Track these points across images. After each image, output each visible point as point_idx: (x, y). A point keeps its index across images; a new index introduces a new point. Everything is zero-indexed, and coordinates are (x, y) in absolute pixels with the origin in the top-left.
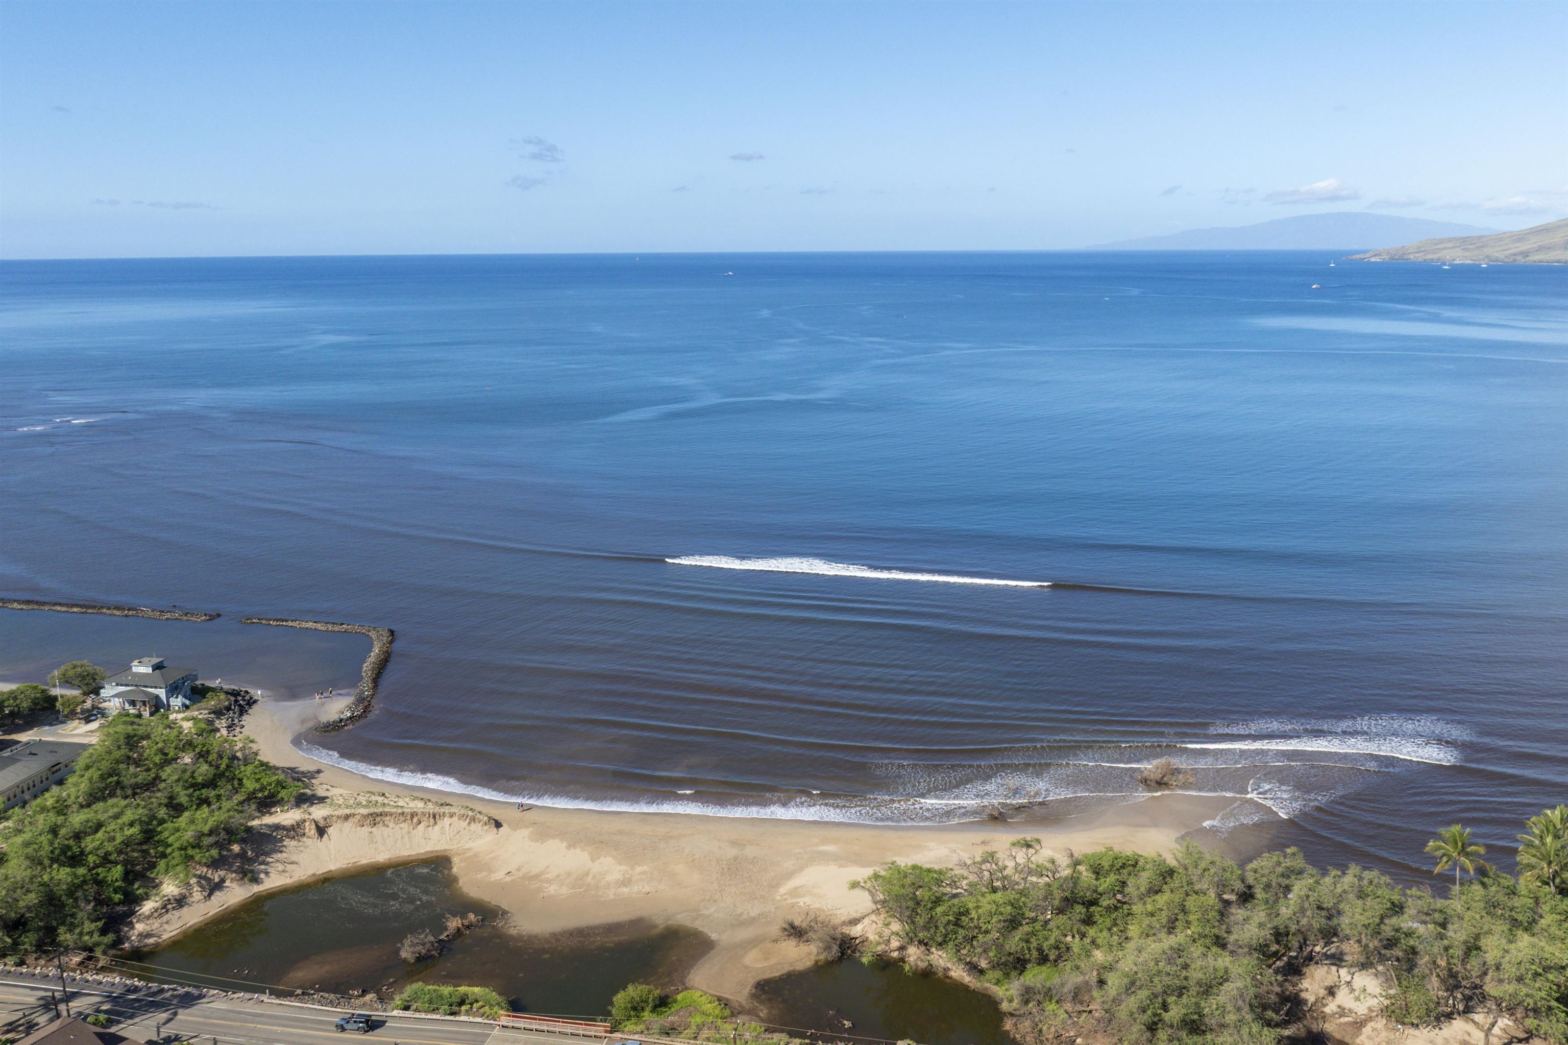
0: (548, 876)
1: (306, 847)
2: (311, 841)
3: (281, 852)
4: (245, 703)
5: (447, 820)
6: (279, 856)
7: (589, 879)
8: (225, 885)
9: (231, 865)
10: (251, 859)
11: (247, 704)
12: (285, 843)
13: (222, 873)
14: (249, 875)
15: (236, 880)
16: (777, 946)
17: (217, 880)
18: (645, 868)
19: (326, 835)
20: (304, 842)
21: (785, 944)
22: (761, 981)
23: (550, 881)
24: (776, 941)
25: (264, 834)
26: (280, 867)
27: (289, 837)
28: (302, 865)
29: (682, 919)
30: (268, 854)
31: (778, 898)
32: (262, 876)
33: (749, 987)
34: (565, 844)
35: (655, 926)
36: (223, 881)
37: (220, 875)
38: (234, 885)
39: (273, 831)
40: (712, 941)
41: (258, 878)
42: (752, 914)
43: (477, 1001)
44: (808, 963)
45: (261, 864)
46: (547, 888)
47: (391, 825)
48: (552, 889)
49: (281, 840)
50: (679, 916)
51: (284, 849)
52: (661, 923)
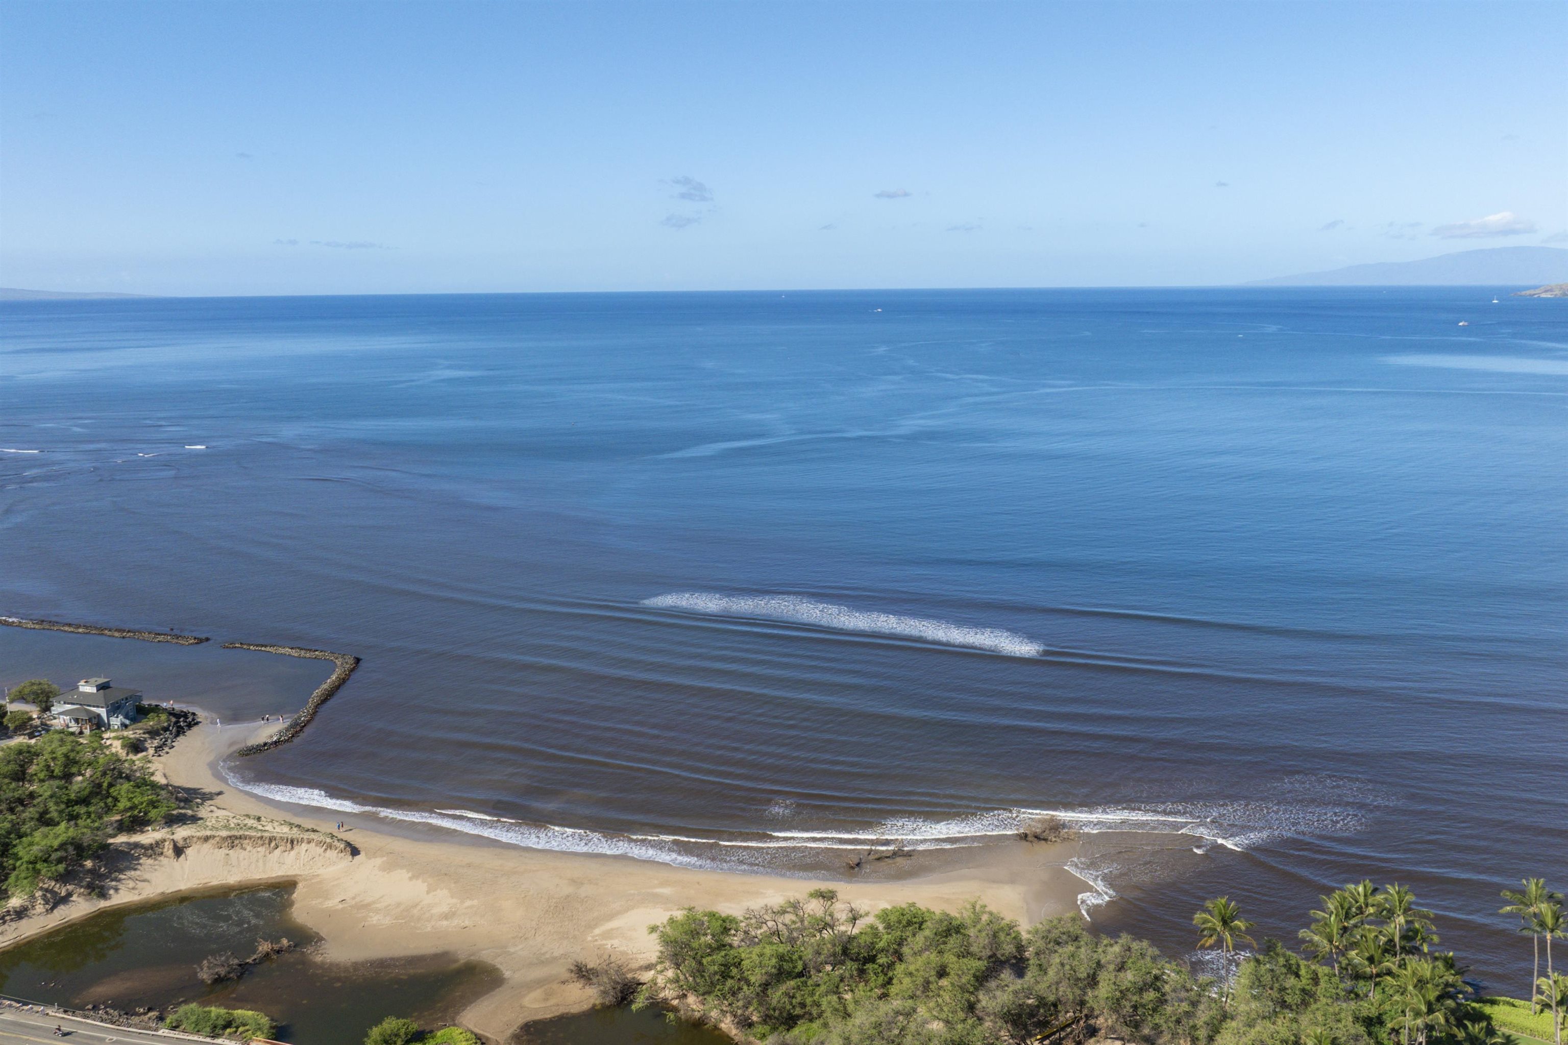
0: (377, 906)
1: (161, 866)
2: (167, 861)
3: (135, 869)
4: (185, 724)
5: (304, 846)
6: (132, 873)
7: (415, 911)
8: (71, 899)
9: (81, 880)
10: (103, 875)
11: (186, 726)
12: (141, 861)
13: (70, 887)
14: (97, 891)
15: (84, 895)
16: (563, 987)
17: (63, 894)
18: (475, 902)
19: (183, 856)
20: (160, 861)
21: (572, 985)
22: (530, 1022)
23: (377, 911)
24: (563, 983)
25: (122, 851)
26: (131, 884)
27: (146, 856)
28: (154, 883)
29: (487, 956)
30: (121, 871)
31: (589, 938)
32: (112, 892)
33: (515, 1028)
34: (410, 875)
35: (456, 961)
36: (70, 895)
37: (68, 890)
38: (81, 900)
39: (132, 849)
40: (505, 979)
41: (107, 894)
42: (556, 954)
43: (244, 1025)
44: (586, 1007)
45: (112, 880)
46: (371, 917)
47: (249, 848)
48: (375, 919)
49: (138, 858)
50: (484, 952)
51: (139, 867)
52: (463, 958)
